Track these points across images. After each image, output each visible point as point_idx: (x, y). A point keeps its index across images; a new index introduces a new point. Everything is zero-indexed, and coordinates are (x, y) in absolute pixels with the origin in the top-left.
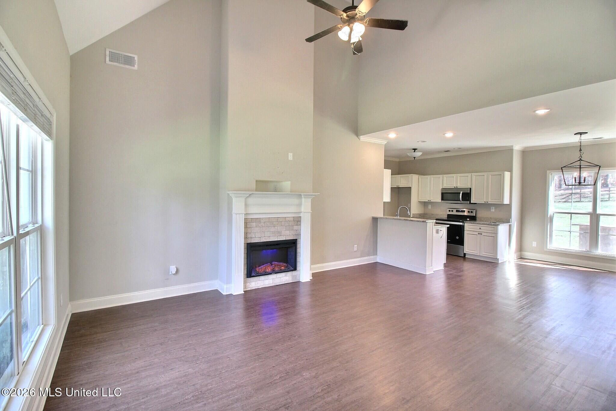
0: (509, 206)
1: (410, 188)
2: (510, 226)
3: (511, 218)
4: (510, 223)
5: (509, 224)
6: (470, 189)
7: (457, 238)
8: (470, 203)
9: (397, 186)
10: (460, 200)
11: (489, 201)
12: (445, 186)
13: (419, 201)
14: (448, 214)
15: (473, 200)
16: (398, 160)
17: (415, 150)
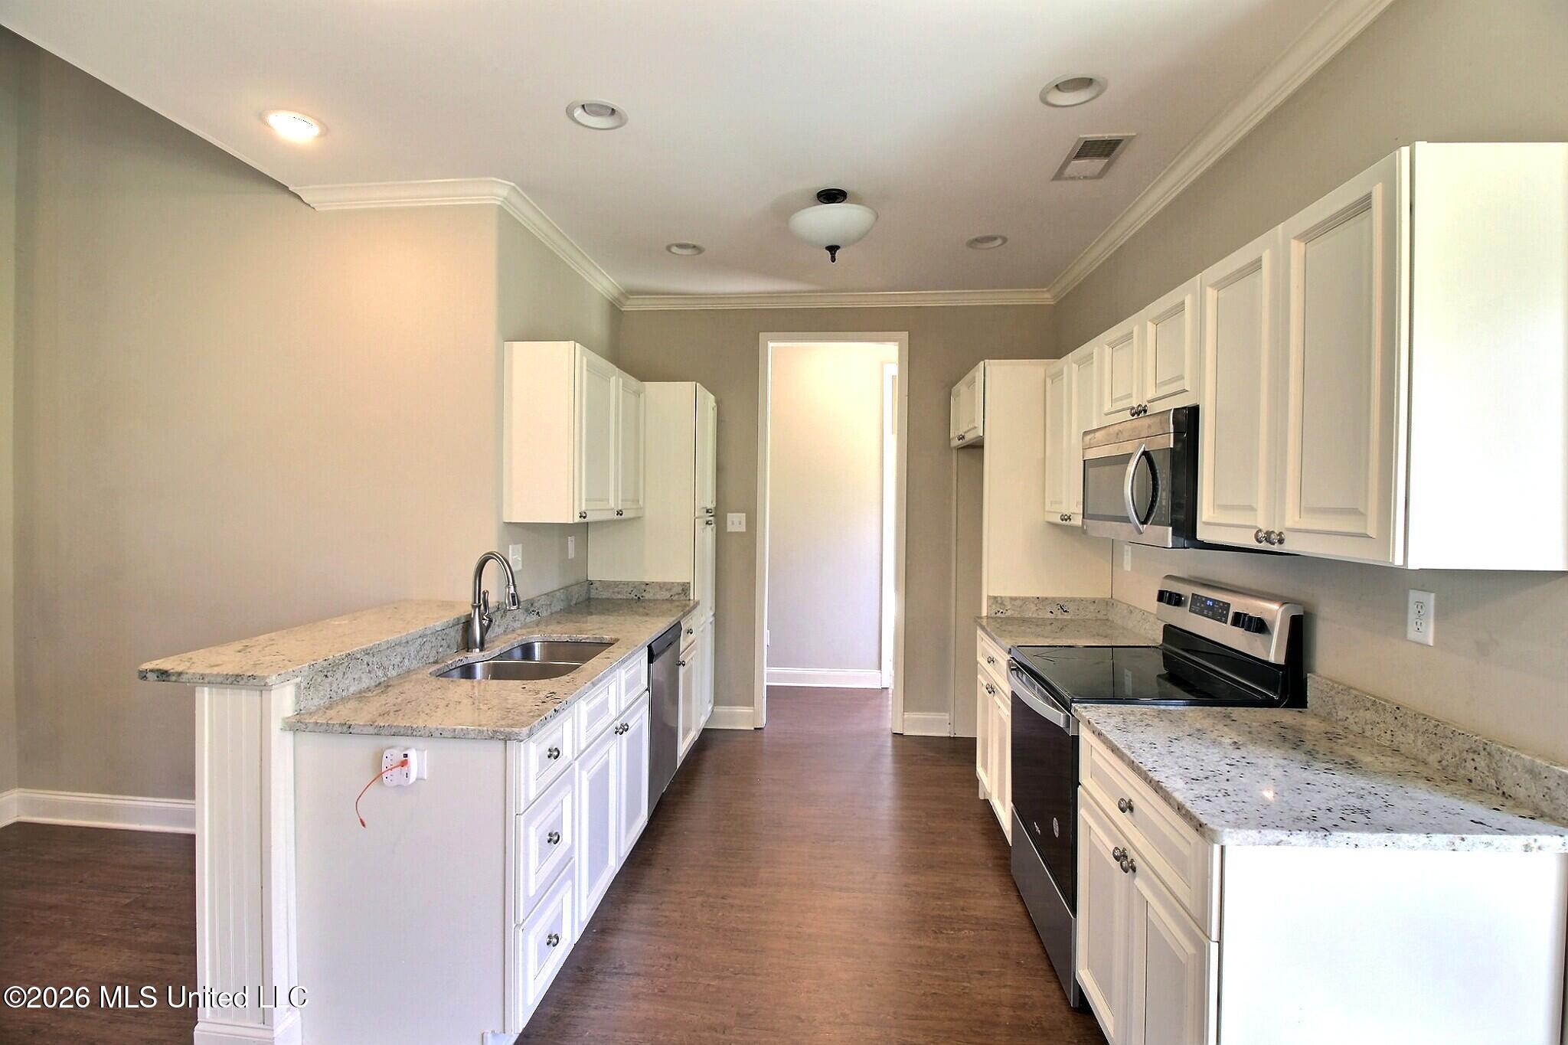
1: (979, 445)
6: (1192, 418)
8: (1191, 541)
9: (960, 438)
10: (1128, 519)
11: (1289, 530)
12: (1106, 415)
13: (1049, 523)
14: (1170, 625)
15: (1204, 520)
16: (1047, 295)
17: (831, 196)
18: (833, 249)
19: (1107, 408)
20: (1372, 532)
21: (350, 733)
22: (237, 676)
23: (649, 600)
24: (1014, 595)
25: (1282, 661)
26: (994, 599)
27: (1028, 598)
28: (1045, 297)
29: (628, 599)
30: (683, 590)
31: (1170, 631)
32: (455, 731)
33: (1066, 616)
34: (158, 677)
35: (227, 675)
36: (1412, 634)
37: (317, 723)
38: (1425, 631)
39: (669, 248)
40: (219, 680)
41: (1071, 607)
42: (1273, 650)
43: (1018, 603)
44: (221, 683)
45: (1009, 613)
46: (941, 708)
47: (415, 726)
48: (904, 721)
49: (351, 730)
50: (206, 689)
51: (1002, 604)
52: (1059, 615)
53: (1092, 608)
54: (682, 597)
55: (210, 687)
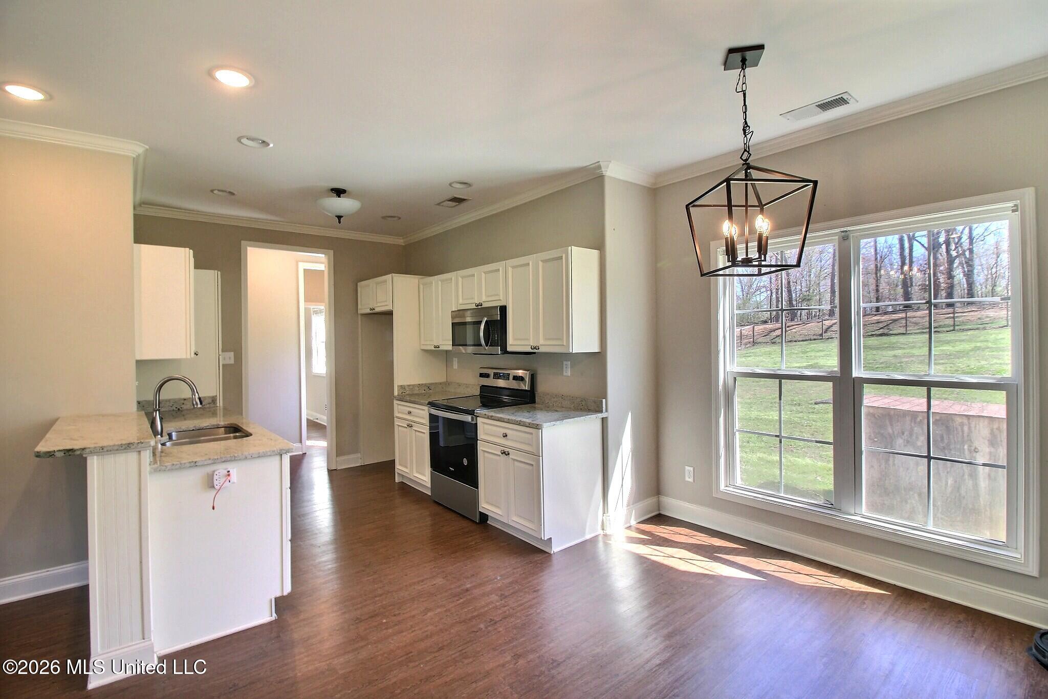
0: (598, 359)
1: (390, 314)
2: (604, 421)
3: (605, 397)
4: (601, 412)
5: (600, 415)
6: (503, 309)
7: (465, 462)
8: (505, 351)
9: (371, 310)
10: (480, 345)
11: (541, 345)
12: (461, 304)
13: (422, 350)
14: (482, 385)
15: (510, 343)
16: (402, 241)
17: (339, 192)
18: (339, 217)
19: (461, 301)
20: (565, 344)
21: (196, 466)
22: (129, 444)
23: (187, 410)
24: (409, 384)
25: (529, 389)
26: (402, 387)
27: (415, 385)
28: (401, 241)
29: (170, 411)
30: (213, 401)
31: (483, 388)
32: (259, 453)
33: (431, 391)
34: (65, 453)
35: (121, 444)
36: (565, 374)
37: (173, 464)
38: (568, 372)
39: (212, 191)
40: (116, 448)
41: (432, 387)
42: (526, 386)
43: (411, 387)
44: (117, 450)
45: (407, 392)
46: (356, 451)
47: (236, 455)
48: (337, 461)
49: (197, 464)
50: (95, 457)
51: (404, 388)
52: (427, 390)
53: (440, 386)
54: (212, 405)
55: (97, 455)
